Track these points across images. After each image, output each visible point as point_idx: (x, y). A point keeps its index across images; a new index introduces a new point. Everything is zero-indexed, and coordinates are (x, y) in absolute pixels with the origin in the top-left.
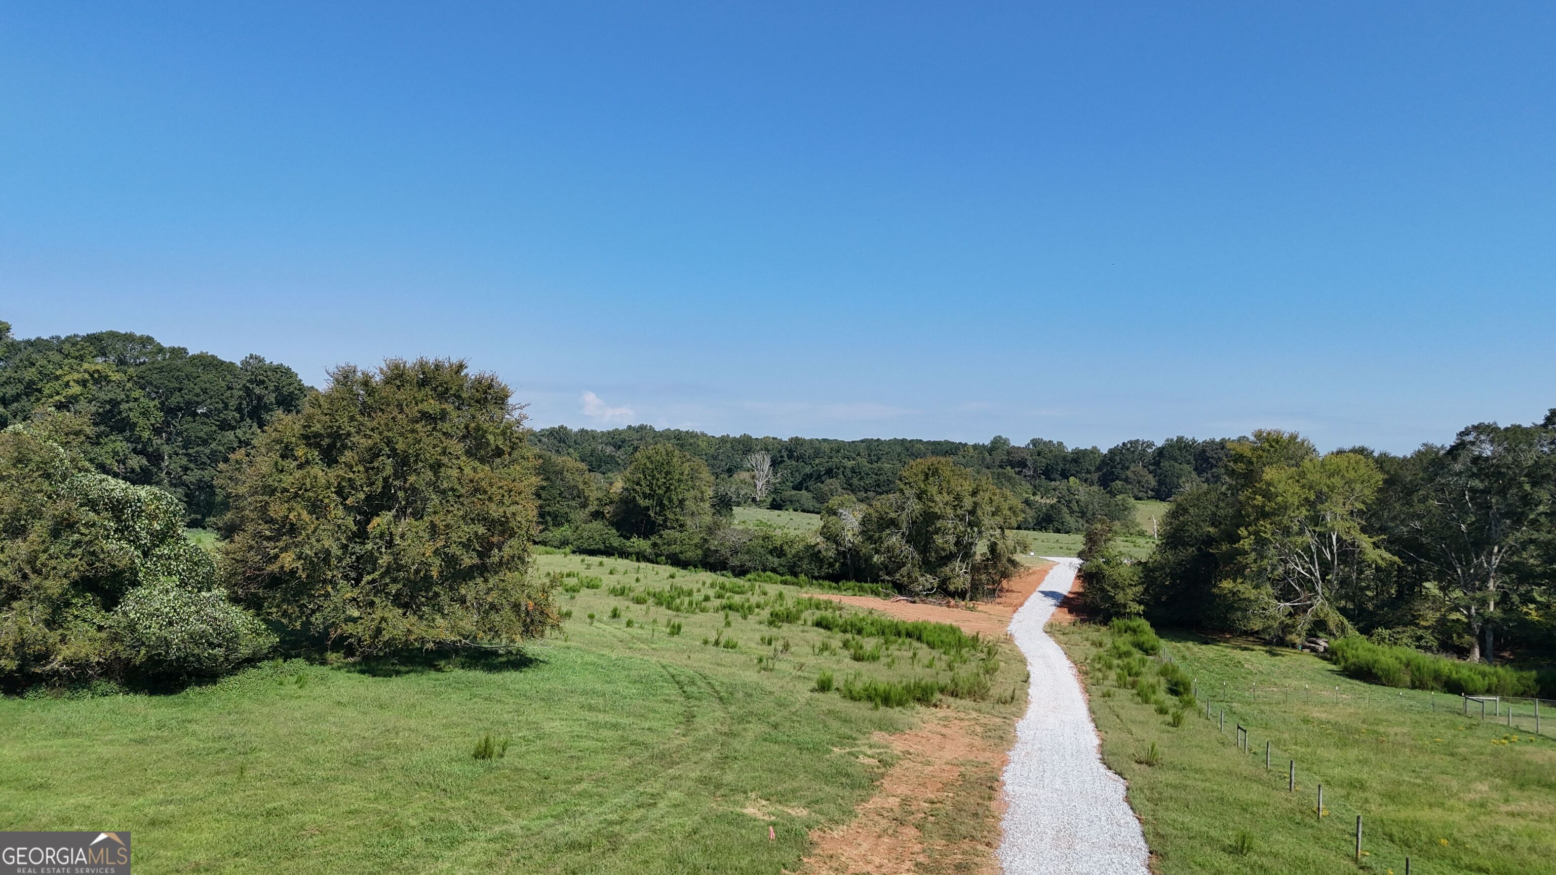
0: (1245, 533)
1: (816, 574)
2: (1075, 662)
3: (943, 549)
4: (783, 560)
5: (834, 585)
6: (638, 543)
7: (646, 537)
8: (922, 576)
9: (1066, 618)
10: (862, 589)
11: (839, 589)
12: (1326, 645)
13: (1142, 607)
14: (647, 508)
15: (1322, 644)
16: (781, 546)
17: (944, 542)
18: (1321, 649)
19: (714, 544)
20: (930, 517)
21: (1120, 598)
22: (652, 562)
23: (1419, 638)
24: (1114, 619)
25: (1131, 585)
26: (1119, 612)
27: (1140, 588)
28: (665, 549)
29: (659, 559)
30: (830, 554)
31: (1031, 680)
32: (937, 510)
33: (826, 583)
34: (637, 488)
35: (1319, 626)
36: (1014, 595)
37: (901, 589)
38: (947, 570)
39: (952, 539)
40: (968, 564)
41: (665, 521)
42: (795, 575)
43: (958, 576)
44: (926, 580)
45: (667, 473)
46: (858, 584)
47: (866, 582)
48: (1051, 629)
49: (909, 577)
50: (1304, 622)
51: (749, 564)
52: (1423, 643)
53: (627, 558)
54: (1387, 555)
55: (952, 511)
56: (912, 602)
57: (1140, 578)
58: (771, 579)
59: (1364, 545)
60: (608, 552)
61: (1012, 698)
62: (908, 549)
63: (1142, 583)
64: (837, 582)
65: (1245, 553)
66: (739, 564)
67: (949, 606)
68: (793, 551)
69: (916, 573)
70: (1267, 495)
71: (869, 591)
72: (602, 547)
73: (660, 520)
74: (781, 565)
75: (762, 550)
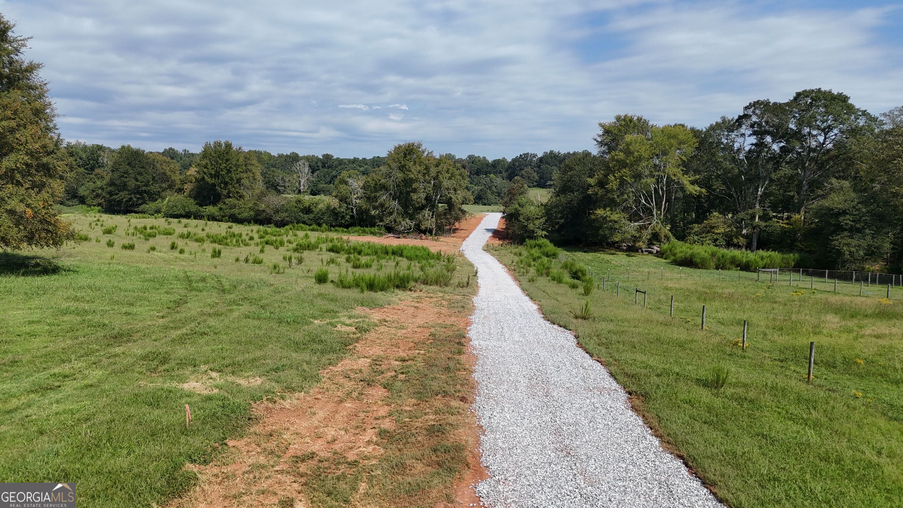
0: (613, 178)
1: (334, 224)
2: (506, 265)
3: (418, 203)
4: (312, 216)
5: (345, 230)
6: (211, 209)
7: (214, 204)
8: (404, 220)
9: (497, 242)
10: (364, 232)
11: (349, 233)
12: (659, 249)
13: (544, 233)
14: (214, 185)
15: (656, 248)
16: (309, 207)
17: (419, 197)
18: (655, 252)
19: (262, 206)
20: (408, 182)
21: (531, 226)
22: (219, 221)
23: (716, 240)
24: (527, 240)
25: (537, 218)
26: (531, 235)
27: (543, 220)
28: (228, 212)
29: (224, 219)
30: (342, 210)
31: (478, 275)
32: (412, 176)
33: (341, 229)
34: (205, 170)
35: (655, 237)
36: (463, 231)
37: (389, 229)
38: (420, 216)
39: (423, 196)
40: (433, 212)
41: (229, 193)
42: (320, 225)
43: (428, 220)
44: (407, 223)
45: (227, 160)
46: (362, 229)
47: (367, 227)
48: (487, 248)
49: (395, 221)
50: (646, 235)
51: (288, 219)
52: (717, 243)
53: (201, 219)
54: (698, 188)
55: (422, 178)
56: (397, 238)
57: (543, 213)
58: (302, 228)
59: (685, 182)
60: (188, 216)
61: (468, 284)
62: (395, 204)
63: (544, 216)
64: (347, 228)
65: (612, 191)
66: (280, 219)
67: (421, 239)
68: (317, 210)
69: (400, 219)
70: (628, 152)
71: (369, 232)
72: (184, 213)
73: (225, 192)
74: (309, 219)
75: (295, 210)
